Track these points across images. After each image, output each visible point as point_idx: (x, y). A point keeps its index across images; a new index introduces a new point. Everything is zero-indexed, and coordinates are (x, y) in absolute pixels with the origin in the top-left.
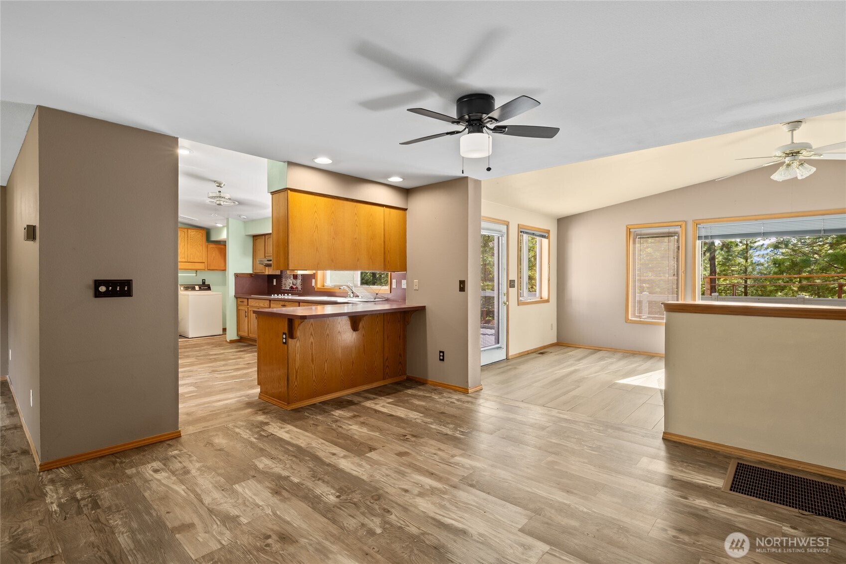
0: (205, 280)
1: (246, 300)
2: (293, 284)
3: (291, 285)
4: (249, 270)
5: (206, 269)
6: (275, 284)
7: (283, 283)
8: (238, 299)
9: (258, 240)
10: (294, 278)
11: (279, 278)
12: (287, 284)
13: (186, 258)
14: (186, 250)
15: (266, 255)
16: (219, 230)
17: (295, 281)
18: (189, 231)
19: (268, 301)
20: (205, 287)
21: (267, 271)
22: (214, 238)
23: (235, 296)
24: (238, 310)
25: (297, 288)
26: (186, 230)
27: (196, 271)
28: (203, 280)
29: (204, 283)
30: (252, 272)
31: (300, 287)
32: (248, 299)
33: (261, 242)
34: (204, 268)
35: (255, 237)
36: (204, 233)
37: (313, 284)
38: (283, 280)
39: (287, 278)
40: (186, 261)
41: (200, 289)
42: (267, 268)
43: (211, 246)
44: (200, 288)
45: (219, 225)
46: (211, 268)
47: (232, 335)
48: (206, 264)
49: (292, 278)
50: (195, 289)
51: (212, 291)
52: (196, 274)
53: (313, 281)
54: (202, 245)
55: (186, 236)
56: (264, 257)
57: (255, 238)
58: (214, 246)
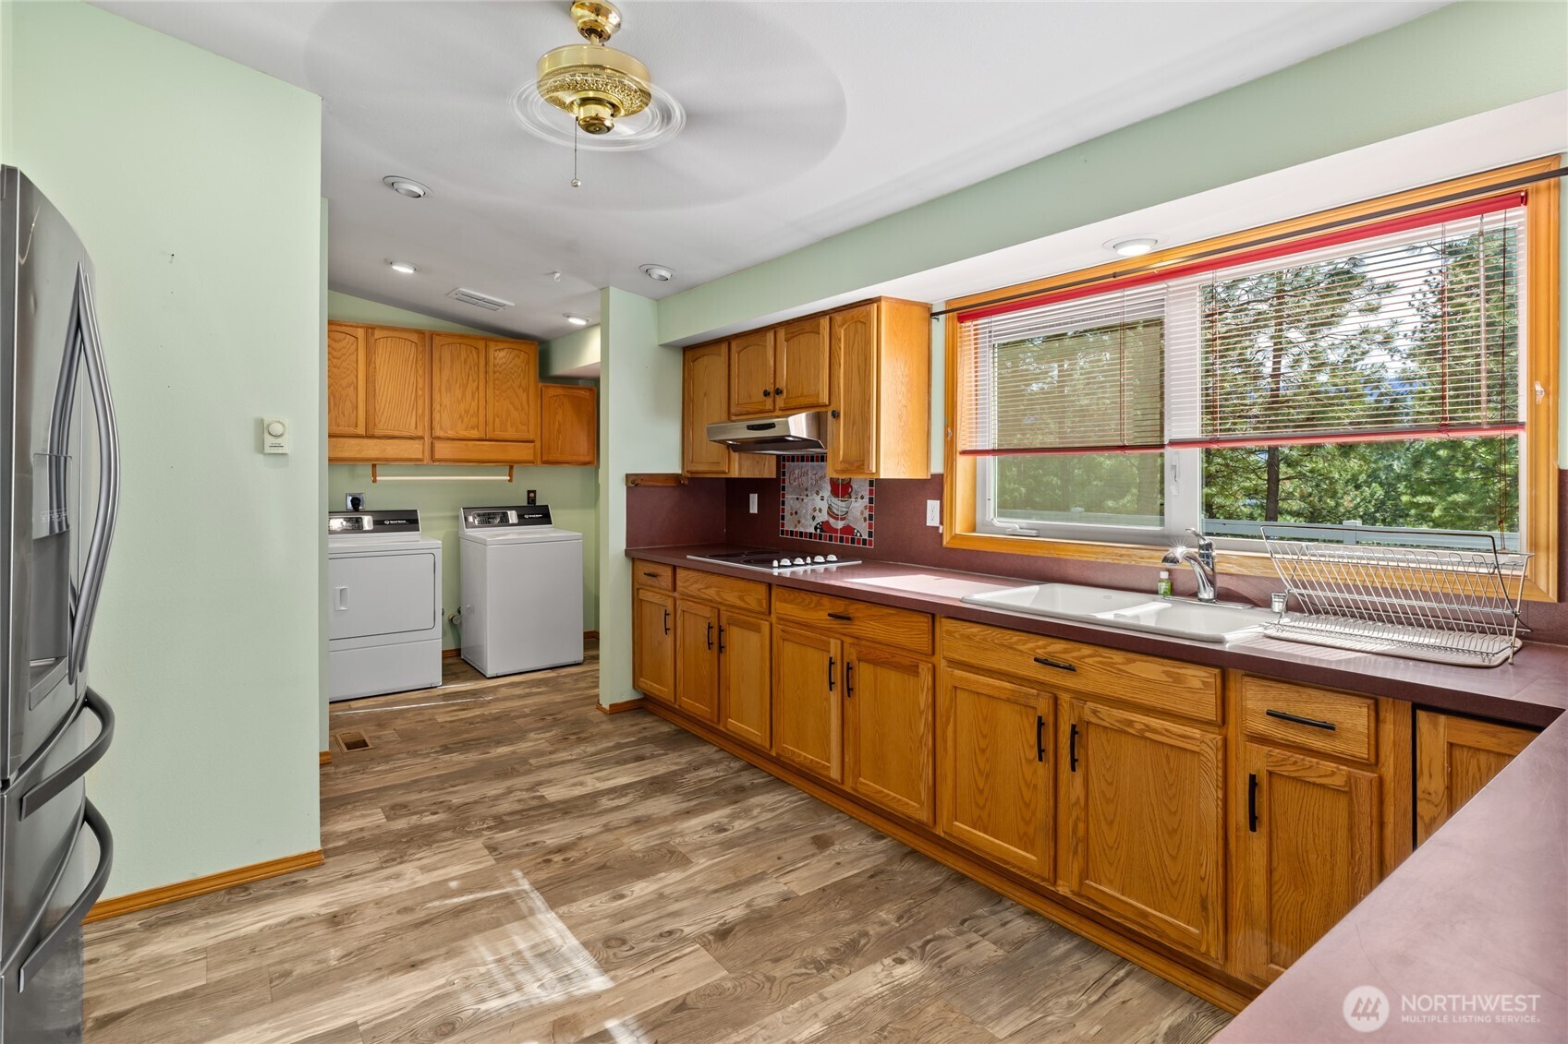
0: (534, 492)
1: (667, 572)
2: (830, 512)
3: (823, 517)
4: (673, 467)
5: (539, 461)
6: (754, 509)
7: (787, 507)
8: (638, 564)
9: (705, 361)
10: (835, 492)
11: (771, 489)
12: (806, 512)
13: (482, 427)
14: (482, 403)
15: (733, 410)
16: (575, 337)
17: (839, 505)
18: (492, 346)
19: (763, 589)
20: (535, 513)
21: (736, 466)
22: (561, 367)
23: (627, 553)
24: (637, 604)
25: (848, 530)
26: (481, 344)
27: (511, 467)
28: (529, 492)
29: (531, 500)
30: (679, 472)
31: (862, 529)
32: (674, 568)
33: (713, 366)
34: (531, 458)
35: (692, 352)
36: (533, 352)
37: (932, 519)
38: (790, 499)
39: (803, 491)
40: (483, 436)
41: (522, 521)
42: (735, 456)
43: (554, 391)
44: (520, 517)
45: (577, 322)
46: (551, 458)
47: (615, 683)
48: (538, 444)
49: (827, 491)
50: (507, 521)
51: (558, 528)
52: (510, 475)
53: (933, 506)
54: (526, 390)
55: (482, 363)
56: (724, 416)
57: (689, 354)
58: (560, 391)
